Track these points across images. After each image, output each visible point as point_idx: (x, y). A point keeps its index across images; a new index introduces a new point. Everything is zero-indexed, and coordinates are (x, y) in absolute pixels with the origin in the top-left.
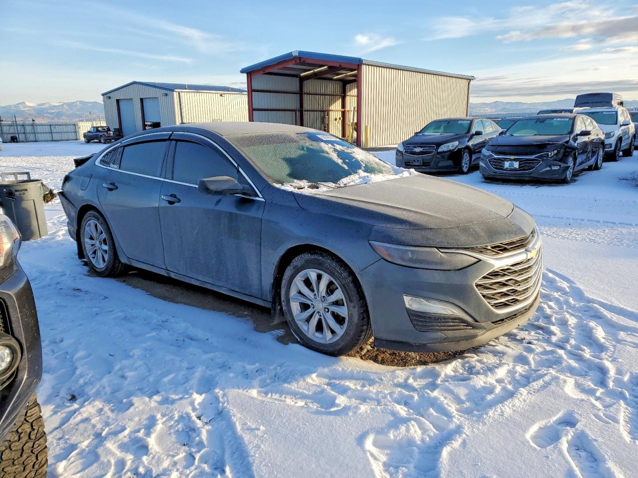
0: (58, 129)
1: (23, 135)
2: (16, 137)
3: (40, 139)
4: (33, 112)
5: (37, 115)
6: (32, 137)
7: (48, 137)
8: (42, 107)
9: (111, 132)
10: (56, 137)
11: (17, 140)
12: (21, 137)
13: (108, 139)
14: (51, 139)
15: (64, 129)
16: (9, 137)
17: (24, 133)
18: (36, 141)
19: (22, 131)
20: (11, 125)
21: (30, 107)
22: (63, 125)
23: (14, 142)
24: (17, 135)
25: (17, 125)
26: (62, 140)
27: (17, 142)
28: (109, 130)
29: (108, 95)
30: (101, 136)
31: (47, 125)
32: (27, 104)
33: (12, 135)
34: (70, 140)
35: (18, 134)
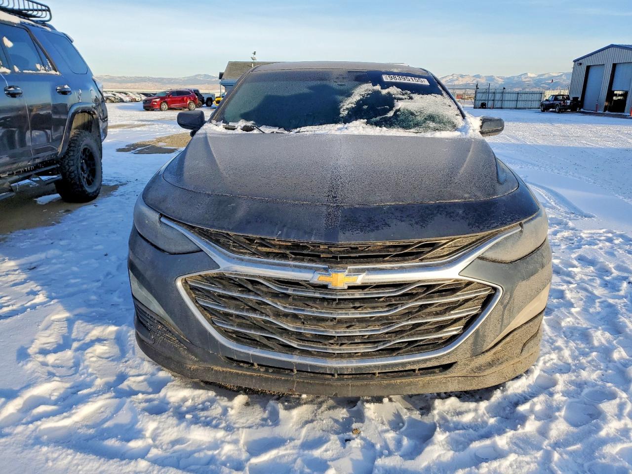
0: (524, 97)
1: (492, 102)
2: (486, 103)
3: (506, 106)
4: (532, 83)
5: (535, 85)
6: (498, 104)
7: (513, 104)
8: (541, 77)
9: (569, 102)
10: (520, 105)
11: (485, 106)
12: (490, 104)
13: (564, 109)
14: (515, 107)
15: (530, 97)
16: (480, 103)
17: (493, 100)
18: (501, 108)
19: (492, 99)
20: (484, 93)
21: (531, 78)
22: (530, 93)
23: (483, 108)
24: (486, 102)
25: (489, 93)
26: (525, 108)
27: (485, 108)
28: (568, 98)
29: (580, 62)
30: (557, 105)
31: (515, 93)
32: (529, 75)
33: (483, 102)
34: (533, 108)
35: (488, 100)
